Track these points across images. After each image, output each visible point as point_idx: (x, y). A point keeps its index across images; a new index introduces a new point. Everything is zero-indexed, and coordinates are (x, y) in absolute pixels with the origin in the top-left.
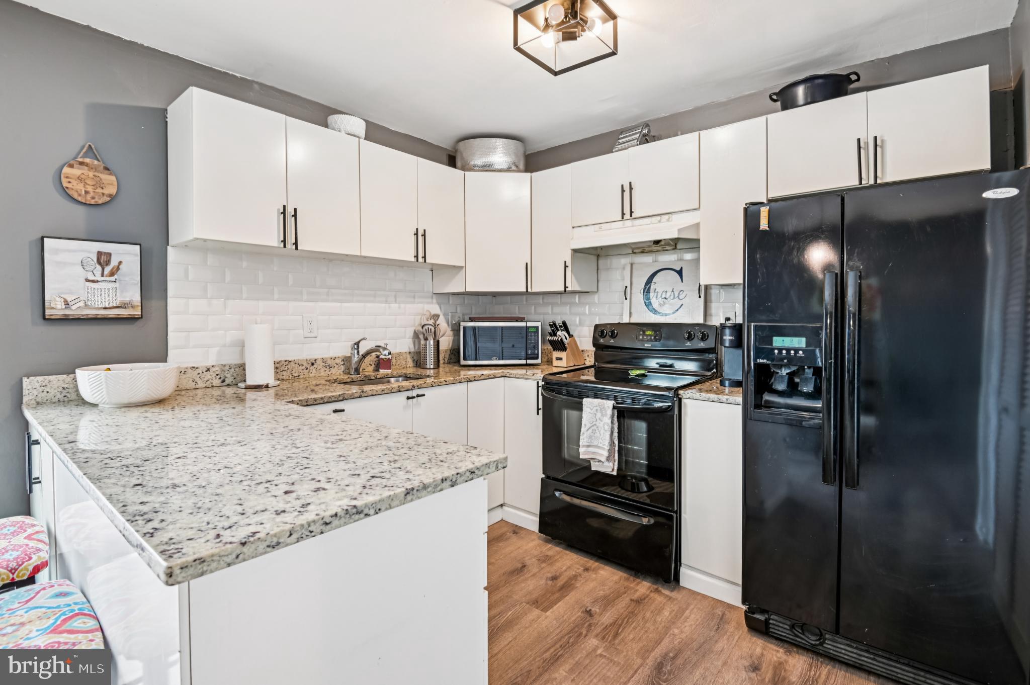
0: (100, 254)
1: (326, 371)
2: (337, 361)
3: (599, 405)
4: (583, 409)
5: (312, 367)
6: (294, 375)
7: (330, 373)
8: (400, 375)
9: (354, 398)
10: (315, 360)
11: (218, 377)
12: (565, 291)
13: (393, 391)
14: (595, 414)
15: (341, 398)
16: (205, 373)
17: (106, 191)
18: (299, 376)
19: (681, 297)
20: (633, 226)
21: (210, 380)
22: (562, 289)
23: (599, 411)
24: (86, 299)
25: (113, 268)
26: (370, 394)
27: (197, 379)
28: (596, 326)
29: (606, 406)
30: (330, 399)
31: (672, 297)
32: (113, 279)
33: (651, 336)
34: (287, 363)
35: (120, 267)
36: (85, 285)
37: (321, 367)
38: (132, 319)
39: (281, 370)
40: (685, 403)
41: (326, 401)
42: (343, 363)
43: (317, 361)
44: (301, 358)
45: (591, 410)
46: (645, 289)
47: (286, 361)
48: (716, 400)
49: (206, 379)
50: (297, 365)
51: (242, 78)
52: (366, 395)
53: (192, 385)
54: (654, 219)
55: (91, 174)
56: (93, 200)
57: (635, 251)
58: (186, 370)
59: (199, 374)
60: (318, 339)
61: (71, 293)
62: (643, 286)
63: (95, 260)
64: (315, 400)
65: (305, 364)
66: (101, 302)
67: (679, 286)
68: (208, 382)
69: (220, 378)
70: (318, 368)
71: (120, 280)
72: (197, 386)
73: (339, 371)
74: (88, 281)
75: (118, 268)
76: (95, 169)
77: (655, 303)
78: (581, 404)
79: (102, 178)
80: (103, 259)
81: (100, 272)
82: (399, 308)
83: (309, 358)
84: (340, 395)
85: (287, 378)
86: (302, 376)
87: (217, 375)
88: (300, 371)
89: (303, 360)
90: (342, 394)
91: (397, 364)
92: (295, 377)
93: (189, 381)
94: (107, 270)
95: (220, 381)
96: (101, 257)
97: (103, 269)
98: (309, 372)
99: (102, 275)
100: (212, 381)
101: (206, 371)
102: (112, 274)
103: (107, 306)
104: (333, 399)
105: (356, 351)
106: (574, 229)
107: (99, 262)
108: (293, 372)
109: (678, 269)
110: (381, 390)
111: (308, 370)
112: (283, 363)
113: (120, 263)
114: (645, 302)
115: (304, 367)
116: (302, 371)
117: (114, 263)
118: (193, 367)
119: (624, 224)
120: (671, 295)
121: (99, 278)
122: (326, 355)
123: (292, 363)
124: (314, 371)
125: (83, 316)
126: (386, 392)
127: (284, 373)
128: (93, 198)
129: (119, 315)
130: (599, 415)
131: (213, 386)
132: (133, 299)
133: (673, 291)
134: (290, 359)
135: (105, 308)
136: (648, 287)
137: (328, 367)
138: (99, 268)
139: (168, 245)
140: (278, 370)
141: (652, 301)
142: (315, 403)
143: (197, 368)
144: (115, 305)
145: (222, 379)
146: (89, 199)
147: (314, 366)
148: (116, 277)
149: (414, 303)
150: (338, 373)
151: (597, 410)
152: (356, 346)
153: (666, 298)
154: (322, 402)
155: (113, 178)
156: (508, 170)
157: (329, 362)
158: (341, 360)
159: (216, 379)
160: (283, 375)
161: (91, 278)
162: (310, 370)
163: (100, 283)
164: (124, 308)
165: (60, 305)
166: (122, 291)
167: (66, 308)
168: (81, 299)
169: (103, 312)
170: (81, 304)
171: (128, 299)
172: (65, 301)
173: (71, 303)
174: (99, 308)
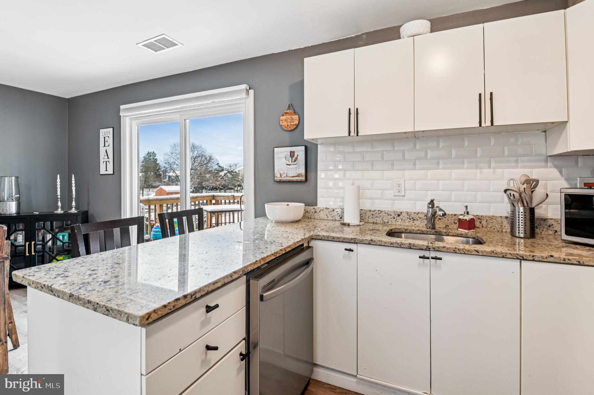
0: (291, 152)
1: (410, 222)
2: (420, 216)
5: (398, 218)
6: (384, 221)
7: (413, 224)
9: (363, 244)
10: (401, 213)
11: (339, 215)
13: (402, 246)
15: (353, 241)
16: (332, 212)
17: (294, 123)
18: (388, 222)
21: (334, 216)
24: (287, 173)
25: (295, 158)
26: (379, 243)
27: (328, 215)
30: (344, 240)
32: (295, 163)
34: (379, 212)
36: (286, 167)
37: (405, 218)
38: (301, 182)
39: (375, 216)
41: (341, 240)
42: (425, 218)
43: (402, 214)
44: (390, 210)
47: (379, 211)
49: (332, 215)
50: (386, 215)
51: (356, 36)
52: (375, 244)
53: (326, 218)
55: (289, 117)
56: (290, 129)
58: (323, 209)
59: (329, 212)
60: (406, 198)
61: (282, 170)
63: (289, 156)
64: (334, 238)
65: (393, 214)
66: (291, 174)
68: (333, 217)
69: (339, 216)
70: (404, 219)
71: (298, 164)
72: (328, 219)
73: (422, 224)
74: (287, 165)
75: (297, 158)
76: (291, 114)
79: (293, 117)
80: (292, 154)
81: (291, 161)
82: (494, 172)
83: (396, 210)
84: (352, 239)
85: (380, 222)
86: (390, 223)
87: (338, 214)
88: (389, 219)
89: (391, 211)
90: (354, 238)
91: (489, 226)
92: (385, 222)
93: (324, 215)
94: (294, 159)
95: (339, 217)
97: (292, 159)
98: (396, 221)
99: (292, 162)
100: (335, 217)
101: (333, 211)
102: (295, 161)
103: (293, 176)
104: (347, 241)
105: (431, 209)
107: (291, 156)
108: (384, 219)
110: (390, 243)
111: (395, 219)
112: (376, 211)
113: (298, 155)
115: (392, 217)
116: (390, 219)
117: (296, 156)
118: (327, 208)
121: (291, 163)
122: (411, 210)
123: (383, 212)
124: (400, 220)
125: (286, 180)
126: (395, 245)
127: (378, 219)
128: (290, 127)
129: (297, 180)
131: (336, 220)
132: (302, 172)
134: (382, 210)
135: (292, 177)
137: (412, 220)
138: (291, 158)
140: (373, 216)
142: (333, 240)
143: (328, 209)
144: (296, 175)
145: (340, 217)
146: (289, 128)
147: (400, 217)
148: (296, 162)
149: (517, 167)
150: (421, 225)
152: (430, 206)
154: (338, 240)
155: (297, 116)
157: (413, 216)
158: (423, 215)
159: (337, 216)
160: (377, 220)
161: (288, 163)
162: (396, 219)
163: (291, 166)
164: (299, 176)
165: (279, 176)
166: (298, 169)
167: (280, 177)
168: (285, 173)
169: (292, 179)
170: (285, 175)
171: (301, 172)
172: (280, 174)
173: (282, 175)
174: (291, 177)
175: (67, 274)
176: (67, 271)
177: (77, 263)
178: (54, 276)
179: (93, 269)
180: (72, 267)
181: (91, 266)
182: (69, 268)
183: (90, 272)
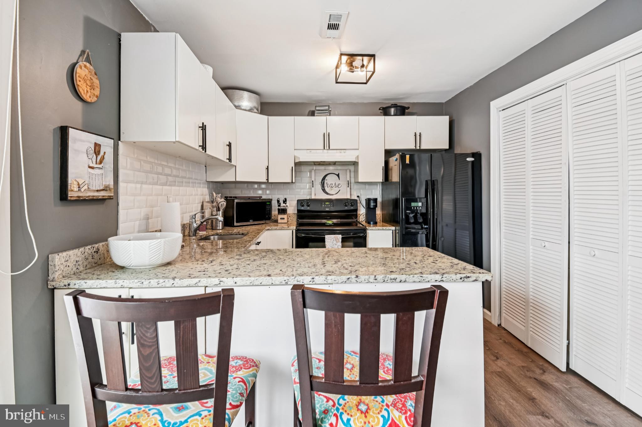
0: (95, 145)
3: (335, 238)
4: (326, 240)
8: (213, 234)
12: (292, 182)
14: (333, 242)
17: (95, 93)
19: (339, 187)
20: (328, 153)
22: (291, 182)
23: (335, 240)
24: (88, 183)
25: (101, 157)
28: (298, 201)
29: (338, 237)
31: (335, 186)
32: (100, 166)
33: (328, 205)
35: (105, 156)
36: (88, 171)
40: (368, 232)
42: (182, 229)
45: (331, 240)
46: (321, 182)
48: (381, 229)
54: (338, 151)
56: (90, 99)
57: (315, 164)
61: (81, 178)
62: (321, 181)
63: (93, 150)
66: (96, 185)
67: (338, 182)
71: (104, 168)
74: (90, 167)
75: (103, 158)
76: (91, 72)
77: (327, 189)
78: (324, 238)
79: (94, 81)
80: (97, 149)
81: (95, 160)
94: (99, 158)
96: (96, 147)
97: (97, 158)
99: (96, 164)
102: (101, 162)
103: (98, 189)
105: (194, 220)
106: (295, 151)
107: (95, 152)
109: (337, 174)
113: (104, 153)
114: (322, 189)
117: (102, 153)
119: (323, 152)
120: (334, 186)
121: (95, 166)
125: (87, 197)
128: (90, 97)
129: (104, 196)
130: (335, 242)
132: (110, 183)
133: (335, 184)
135: (97, 191)
136: (323, 181)
138: (95, 156)
139: (120, 140)
141: (325, 188)
144: (102, 188)
146: (88, 98)
148: (102, 165)
151: (334, 240)
152: (194, 217)
153: (332, 187)
155: (98, 82)
156: (250, 110)
161: (91, 165)
163: (95, 170)
164: (106, 190)
165: (76, 189)
166: (105, 177)
167: (79, 190)
168: (86, 182)
169: (96, 194)
170: (86, 187)
171: (108, 184)
172: (78, 184)
173: (81, 187)
174: (94, 191)
175: (451, 264)
176: (451, 266)
177: (444, 270)
178: (459, 264)
179: (434, 263)
180: (448, 267)
181: (434, 265)
182: (450, 268)
183: (436, 262)
